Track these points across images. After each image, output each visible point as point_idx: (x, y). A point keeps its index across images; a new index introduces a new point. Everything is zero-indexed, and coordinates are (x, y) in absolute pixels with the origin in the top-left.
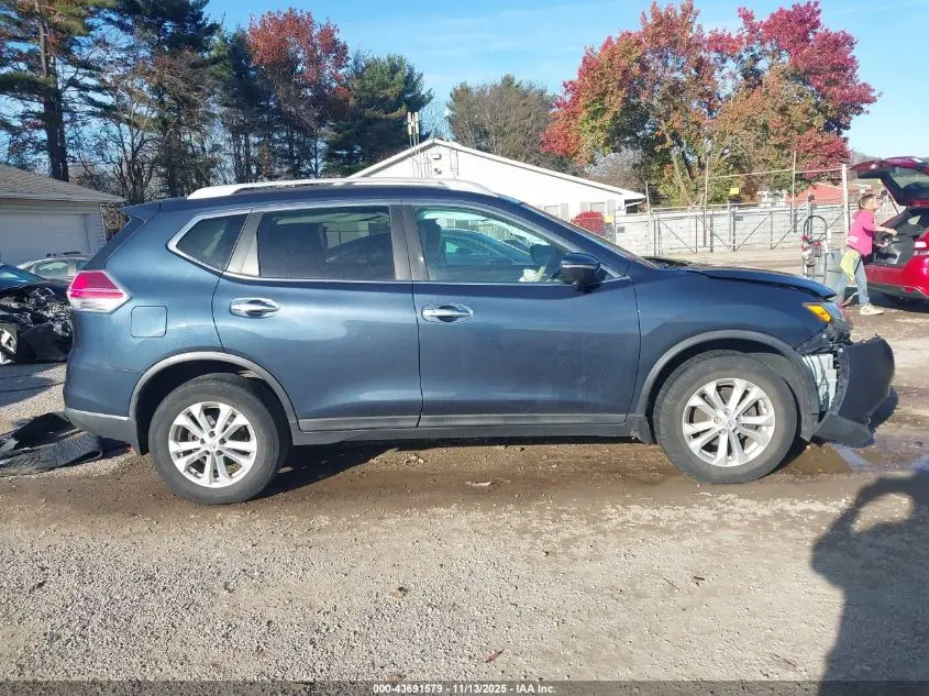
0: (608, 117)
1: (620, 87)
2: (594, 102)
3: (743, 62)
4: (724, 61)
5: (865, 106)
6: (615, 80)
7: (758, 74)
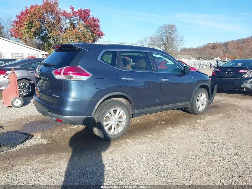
0: (34, 29)
1: (38, 21)
2: (30, 23)
3: (71, 20)
4: (66, 19)
5: (102, 37)
6: (36, 18)
7: (74, 24)
